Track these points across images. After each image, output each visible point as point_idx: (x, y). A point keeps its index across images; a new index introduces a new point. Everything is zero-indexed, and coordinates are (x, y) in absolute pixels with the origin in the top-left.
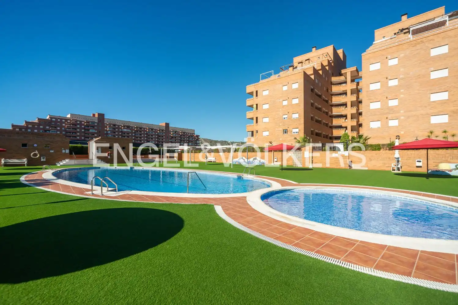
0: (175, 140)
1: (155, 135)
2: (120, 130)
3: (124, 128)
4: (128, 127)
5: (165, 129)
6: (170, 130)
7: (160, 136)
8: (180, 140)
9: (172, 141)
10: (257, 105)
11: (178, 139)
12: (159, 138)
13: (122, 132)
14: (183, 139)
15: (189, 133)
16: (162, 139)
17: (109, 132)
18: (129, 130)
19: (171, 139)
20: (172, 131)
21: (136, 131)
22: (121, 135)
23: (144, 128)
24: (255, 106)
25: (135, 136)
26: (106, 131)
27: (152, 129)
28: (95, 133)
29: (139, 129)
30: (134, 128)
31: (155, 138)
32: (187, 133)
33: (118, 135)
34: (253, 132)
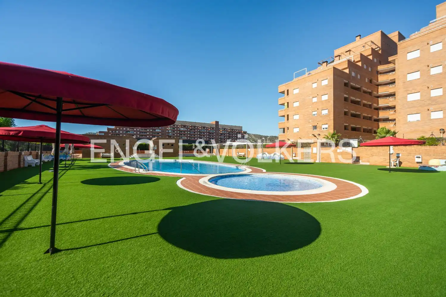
0: (224, 137)
1: (207, 132)
2: (178, 129)
3: (181, 128)
4: (185, 126)
5: (215, 127)
6: (219, 127)
7: (211, 134)
8: (229, 136)
9: (221, 137)
10: (288, 103)
11: (227, 136)
12: (210, 135)
13: (179, 130)
14: (231, 135)
15: (236, 130)
16: (213, 136)
17: (170, 131)
18: (185, 129)
19: (220, 136)
20: (221, 128)
21: (190, 129)
22: (179, 133)
23: (197, 127)
24: (286, 104)
25: (190, 134)
26: (168, 130)
27: (204, 128)
28: (160, 132)
29: (193, 127)
30: (189, 127)
31: (207, 135)
32: (235, 130)
33: (177, 133)
34: (284, 129)
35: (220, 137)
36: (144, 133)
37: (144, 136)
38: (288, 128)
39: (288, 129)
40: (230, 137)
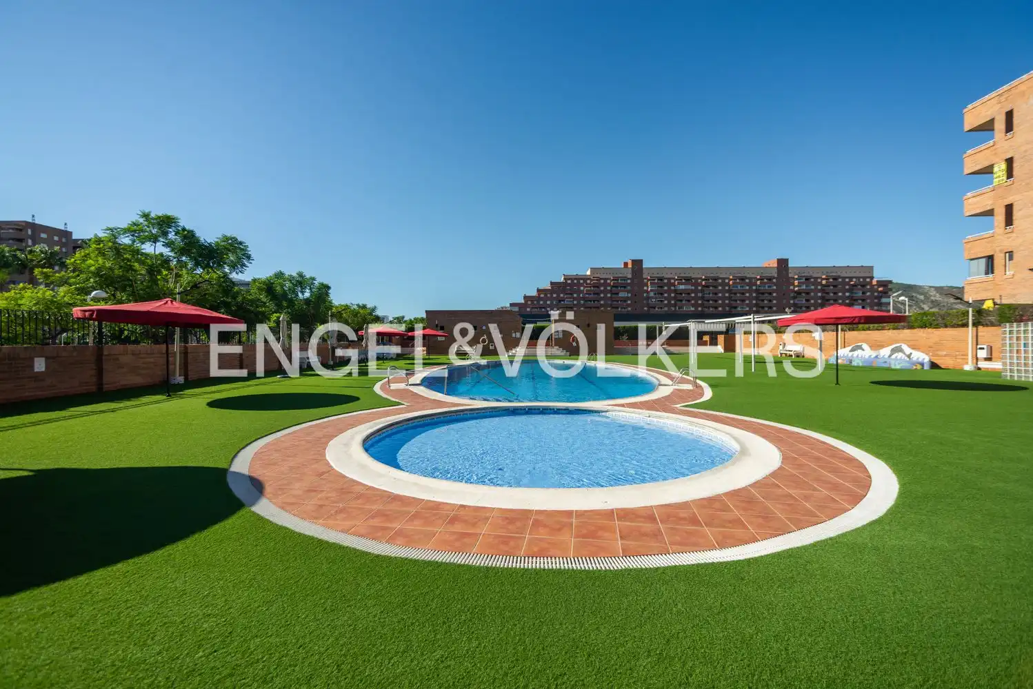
0: (807, 300)
1: (750, 291)
2: (673, 288)
3: (678, 284)
4: (688, 280)
5: (776, 276)
6: (790, 275)
7: (763, 294)
8: (822, 298)
9: (796, 302)
10: (1010, 162)
11: (816, 298)
12: (762, 297)
13: (675, 291)
14: (832, 294)
15: (851, 278)
16: (770, 301)
17: (652, 294)
18: (689, 287)
19: (794, 298)
20: (796, 277)
21: (704, 286)
22: (675, 298)
23: (724, 279)
24: (1000, 169)
25: (702, 298)
26: (647, 292)
27: (742, 279)
28: (628, 298)
29: (711, 281)
30: (700, 281)
31: (750, 298)
32: (844, 278)
33: (669, 299)
34: (990, 259)
35: (792, 302)
36: (594, 301)
37: (594, 308)
38: (1011, 254)
39: (1011, 258)
40: (828, 300)
